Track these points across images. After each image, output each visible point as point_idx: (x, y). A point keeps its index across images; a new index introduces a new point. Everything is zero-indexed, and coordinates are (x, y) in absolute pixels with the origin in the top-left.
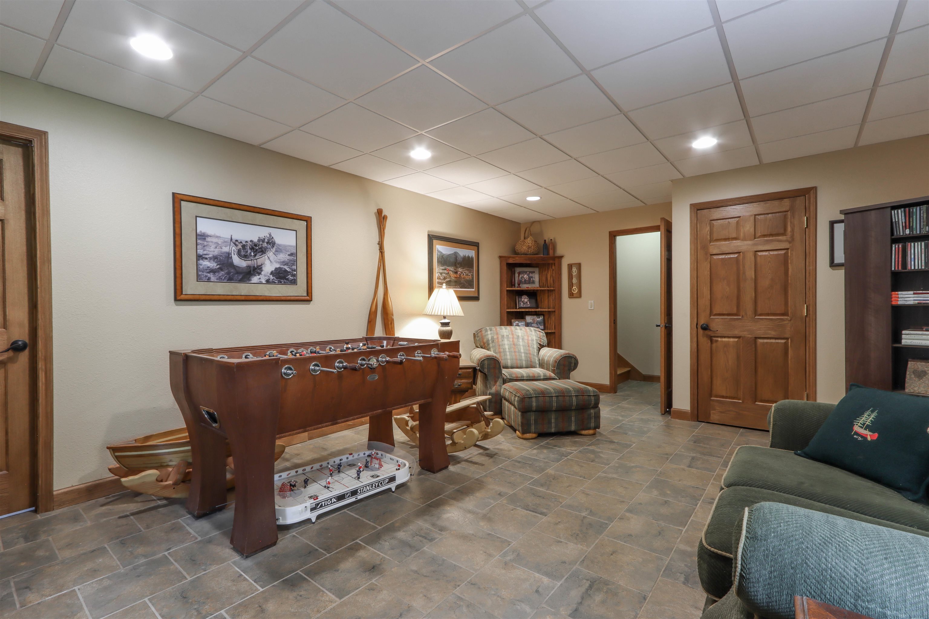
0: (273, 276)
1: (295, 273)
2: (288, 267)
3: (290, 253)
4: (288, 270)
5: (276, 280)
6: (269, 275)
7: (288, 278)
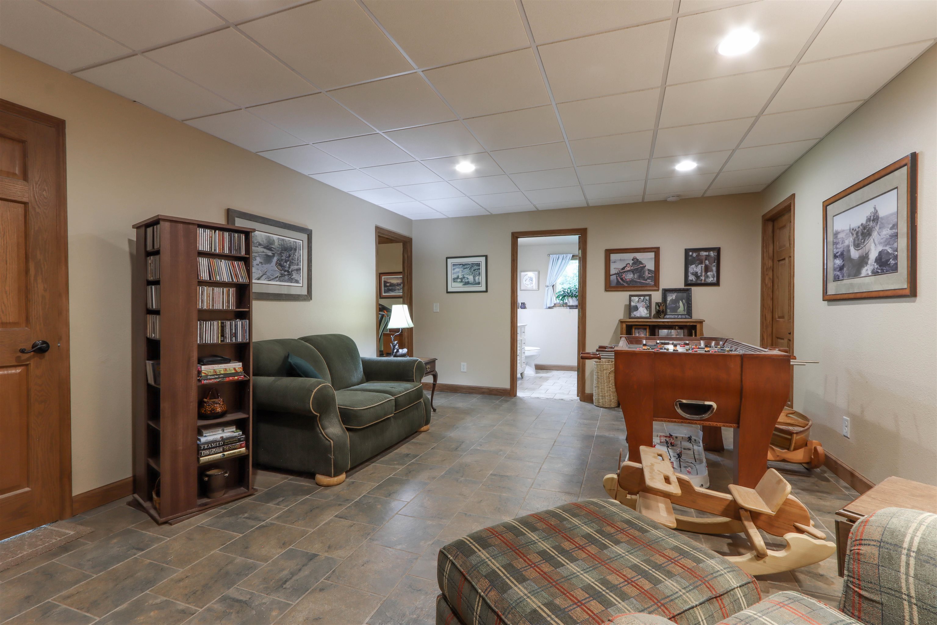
0: (877, 265)
1: (896, 253)
2: (890, 246)
3: (891, 226)
4: (890, 251)
5: (879, 269)
6: (874, 263)
7: (890, 264)
